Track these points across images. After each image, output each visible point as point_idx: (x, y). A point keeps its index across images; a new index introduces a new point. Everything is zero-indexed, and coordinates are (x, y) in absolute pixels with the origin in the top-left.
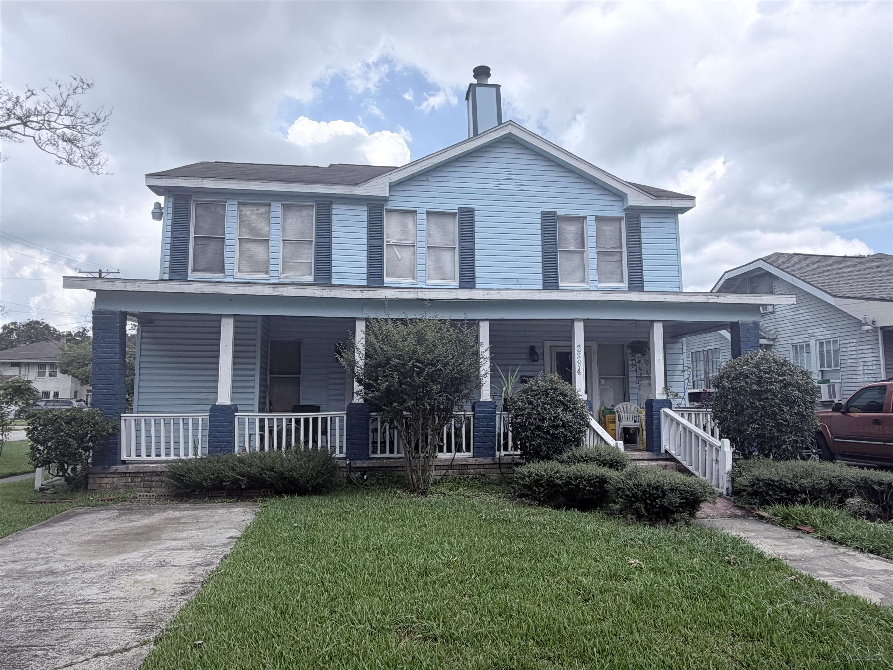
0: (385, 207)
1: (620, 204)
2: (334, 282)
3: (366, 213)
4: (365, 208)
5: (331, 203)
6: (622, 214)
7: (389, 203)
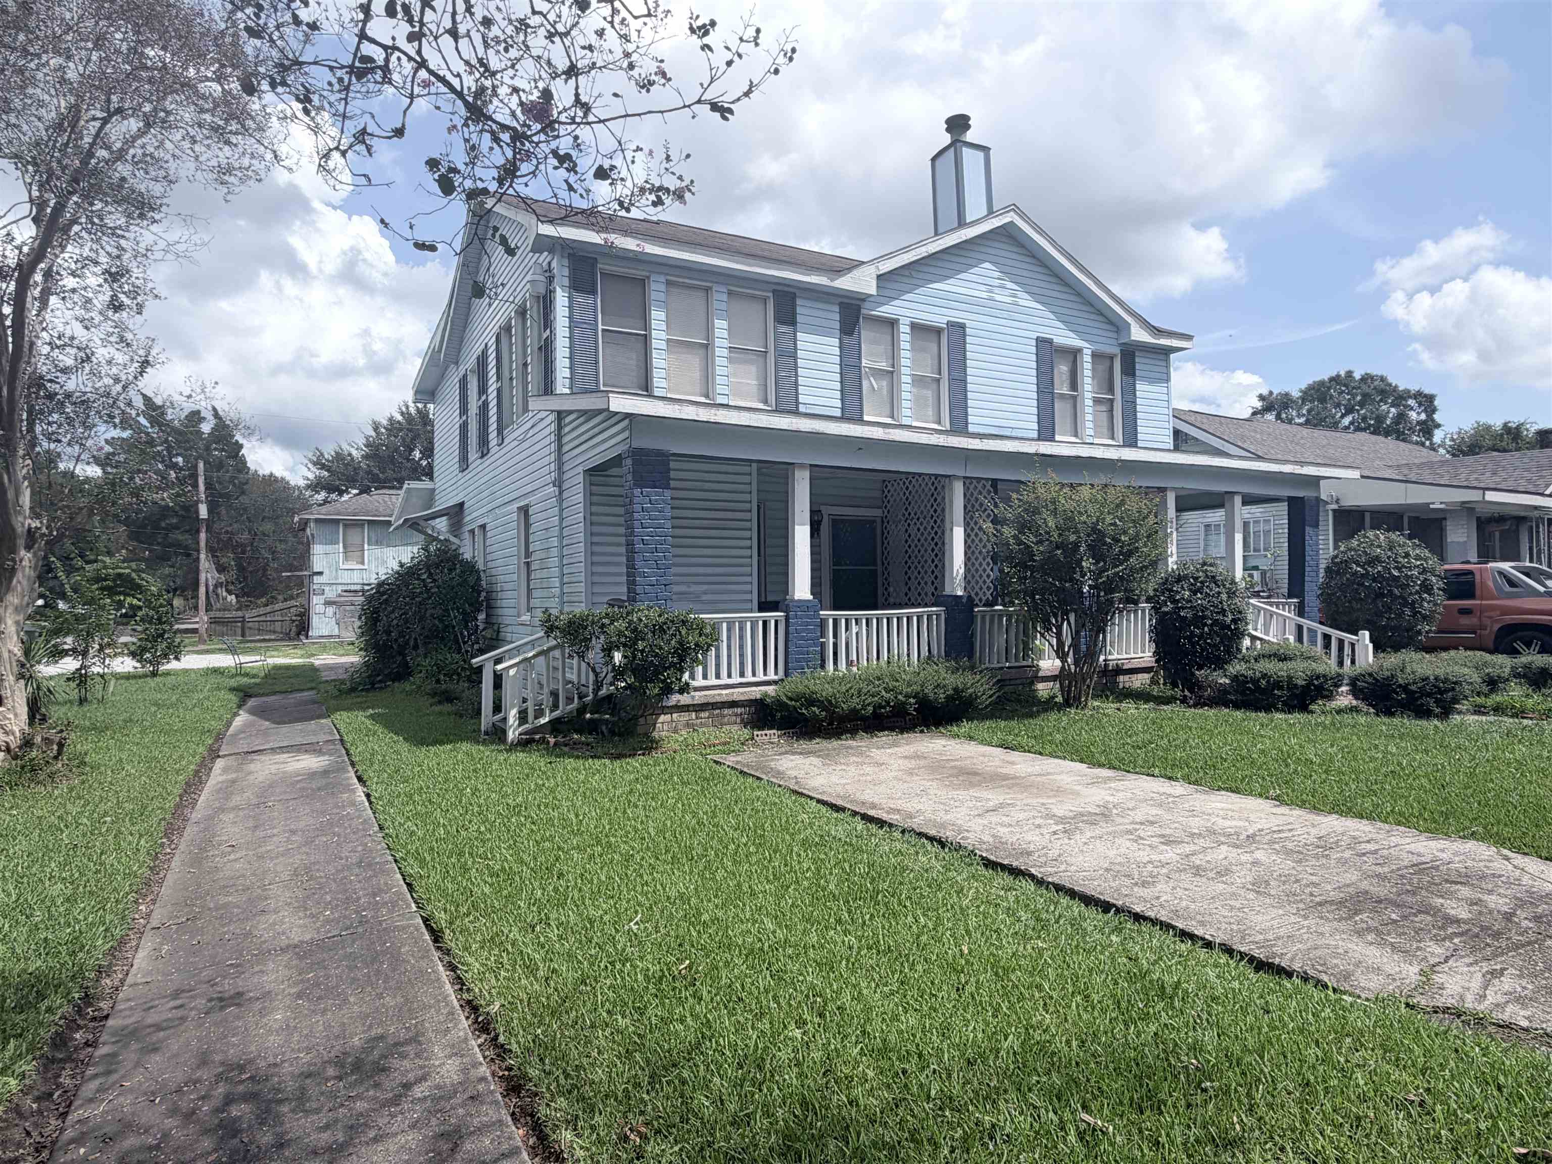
0: (861, 310)
1: (1115, 335)
3: (837, 317)
4: (836, 308)
5: (795, 295)
6: (1116, 351)
7: (867, 305)
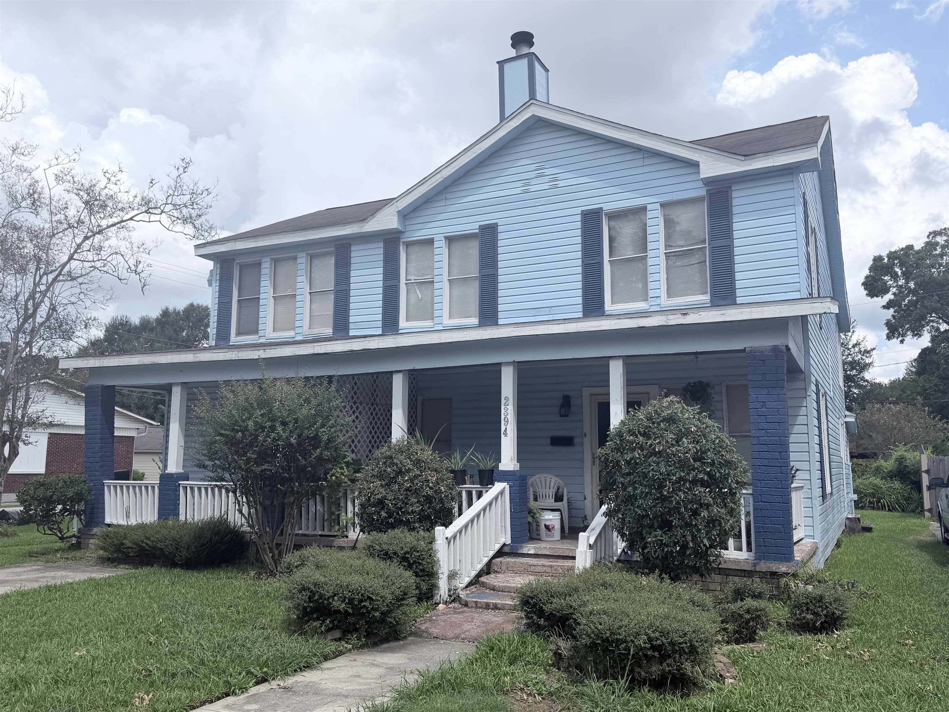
0: (402, 240)
2: (352, 333)
3: (381, 251)
4: (381, 245)
5: (350, 245)
7: (407, 234)
